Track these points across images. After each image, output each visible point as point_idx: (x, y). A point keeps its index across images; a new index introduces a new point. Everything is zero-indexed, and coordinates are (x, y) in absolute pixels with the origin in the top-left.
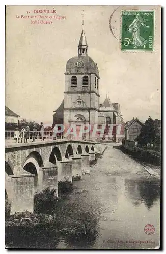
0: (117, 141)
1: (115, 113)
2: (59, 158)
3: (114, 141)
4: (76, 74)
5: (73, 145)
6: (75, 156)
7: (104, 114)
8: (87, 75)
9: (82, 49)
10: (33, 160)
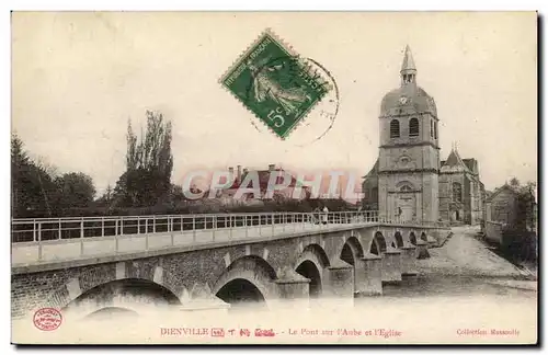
0: (473, 222)
1: (469, 176)
2: (360, 254)
3: (468, 222)
4: (399, 116)
5: (383, 232)
6: (390, 249)
7: (449, 178)
8: (418, 117)
9: (408, 76)
10: (312, 257)
